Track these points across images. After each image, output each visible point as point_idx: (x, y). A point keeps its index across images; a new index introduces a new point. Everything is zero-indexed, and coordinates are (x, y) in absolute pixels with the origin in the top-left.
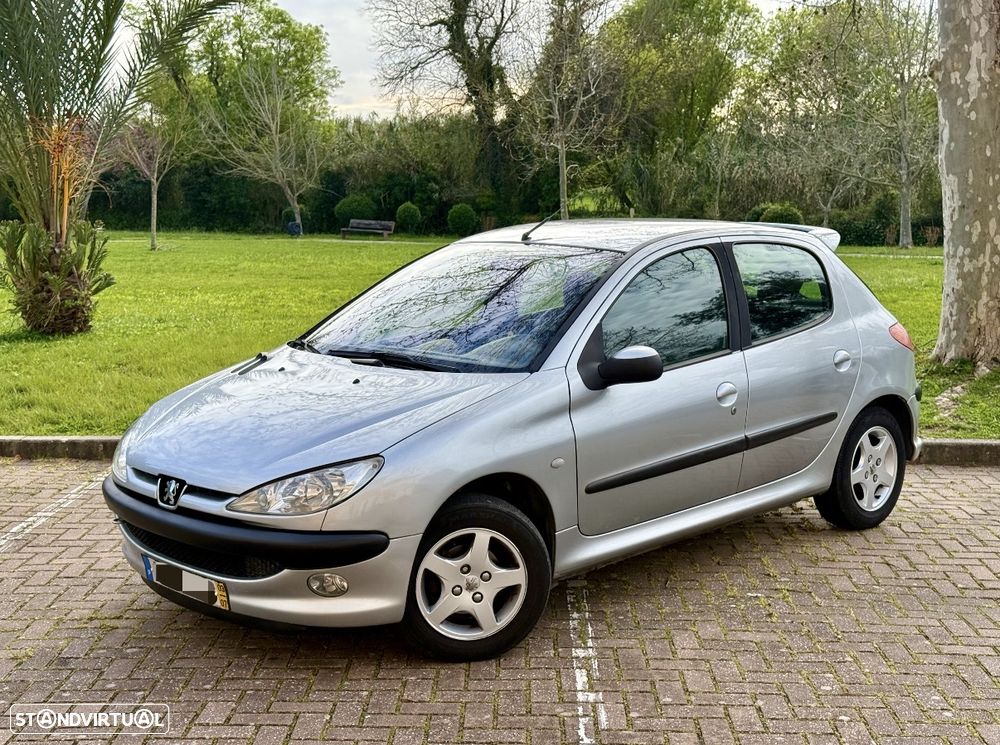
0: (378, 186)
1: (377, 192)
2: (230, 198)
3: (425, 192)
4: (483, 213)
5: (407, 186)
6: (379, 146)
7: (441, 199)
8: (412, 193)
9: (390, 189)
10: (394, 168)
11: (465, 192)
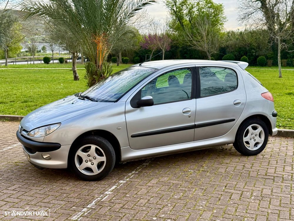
0: (236, 51)
1: (235, 53)
2: (192, 55)
3: (250, 53)
4: (269, 59)
5: (245, 51)
6: (237, 39)
7: (255, 55)
8: (247, 53)
9: (239, 52)
10: (241, 45)
11: (264, 53)
